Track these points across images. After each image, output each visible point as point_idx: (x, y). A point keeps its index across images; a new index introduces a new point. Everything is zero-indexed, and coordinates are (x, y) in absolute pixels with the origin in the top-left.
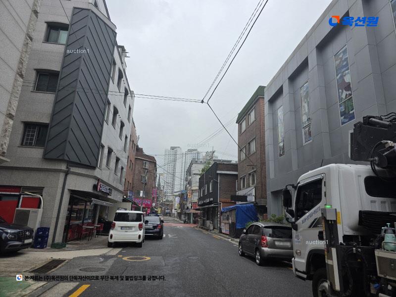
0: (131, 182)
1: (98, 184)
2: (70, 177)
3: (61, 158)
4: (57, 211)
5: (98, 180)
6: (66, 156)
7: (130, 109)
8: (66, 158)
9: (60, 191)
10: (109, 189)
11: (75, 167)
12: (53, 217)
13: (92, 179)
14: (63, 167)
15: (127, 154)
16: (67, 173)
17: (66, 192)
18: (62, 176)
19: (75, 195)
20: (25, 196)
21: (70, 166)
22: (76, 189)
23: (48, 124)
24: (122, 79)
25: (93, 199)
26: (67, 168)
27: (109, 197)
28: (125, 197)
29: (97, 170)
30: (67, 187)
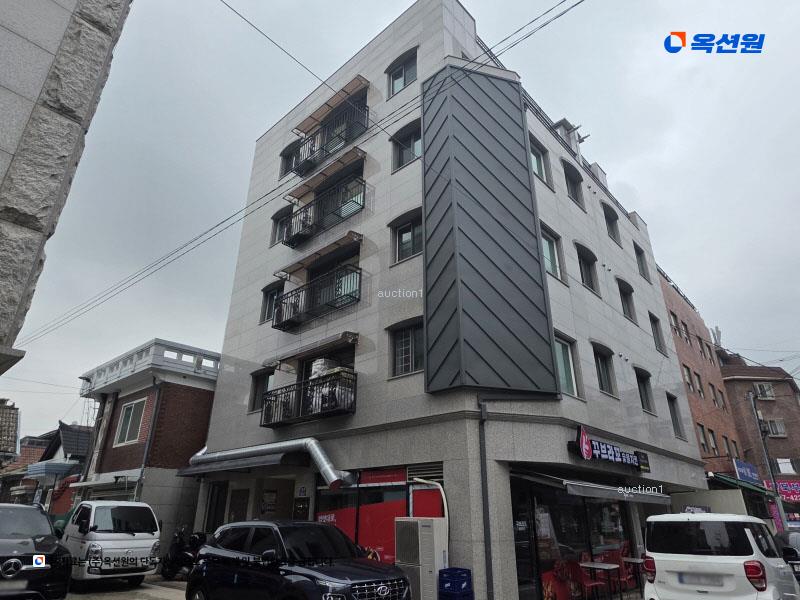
0: (733, 436)
1: (578, 439)
2: (491, 428)
3: (457, 383)
4: (481, 521)
5: (578, 427)
6: (468, 378)
7: (639, 252)
8: (469, 382)
9: (474, 467)
10: (636, 453)
11: (502, 400)
12: (474, 538)
13: (557, 426)
14: (469, 404)
15: (675, 359)
16: (482, 420)
17: (493, 469)
18: (471, 428)
19: (528, 474)
20: (417, 487)
21: (485, 400)
22: (519, 458)
23: (422, 317)
24: (584, 185)
25: (565, 482)
26: (480, 406)
27: (645, 476)
28: (711, 474)
29: (566, 401)
30: (491, 457)
